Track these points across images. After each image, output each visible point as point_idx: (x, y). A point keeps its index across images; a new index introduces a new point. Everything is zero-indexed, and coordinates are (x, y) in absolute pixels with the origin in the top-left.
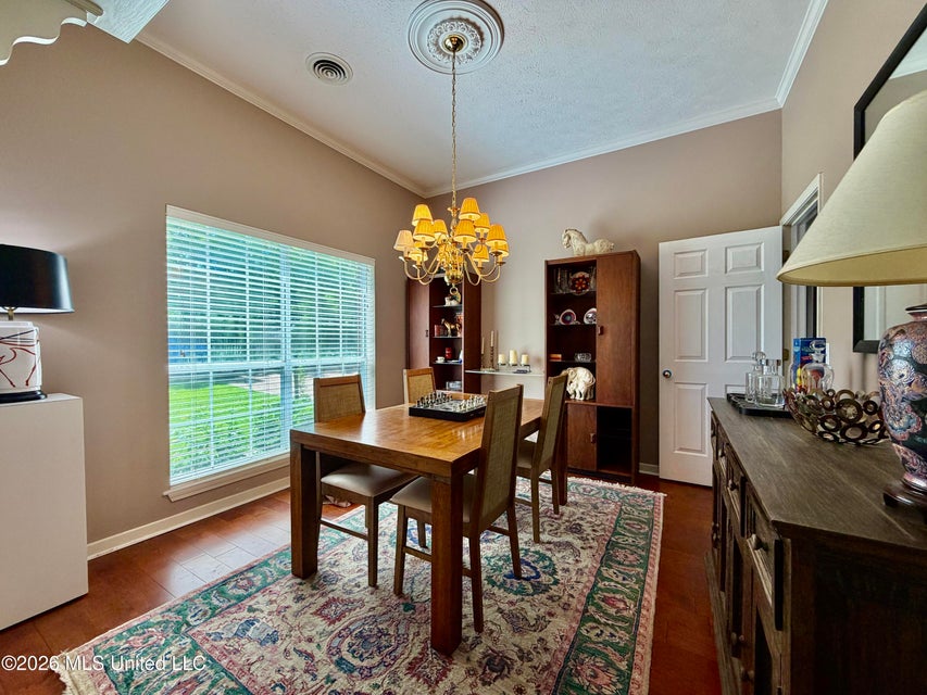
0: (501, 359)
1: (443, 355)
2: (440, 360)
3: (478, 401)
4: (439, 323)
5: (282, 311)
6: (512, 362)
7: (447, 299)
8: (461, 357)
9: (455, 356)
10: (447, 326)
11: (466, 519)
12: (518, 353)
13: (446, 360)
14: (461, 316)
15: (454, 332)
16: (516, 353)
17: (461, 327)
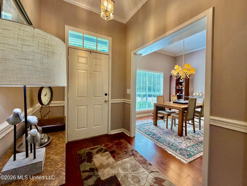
0: (194, 94)
1: (179, 93)
2: (178, 94)
3: (187, 101)
4: (178, 86)
5: (147, 84)
6: (197, 95)
7: (180, 80)
8: (184, 93)
9: (182, 93)
10: (180, 86)
11: (184, 118)
12: (199, 93)
13: (179, 94)
14: (184, 84)
15: (182, 88)
16: (198, 93)
17: (184, 87)
